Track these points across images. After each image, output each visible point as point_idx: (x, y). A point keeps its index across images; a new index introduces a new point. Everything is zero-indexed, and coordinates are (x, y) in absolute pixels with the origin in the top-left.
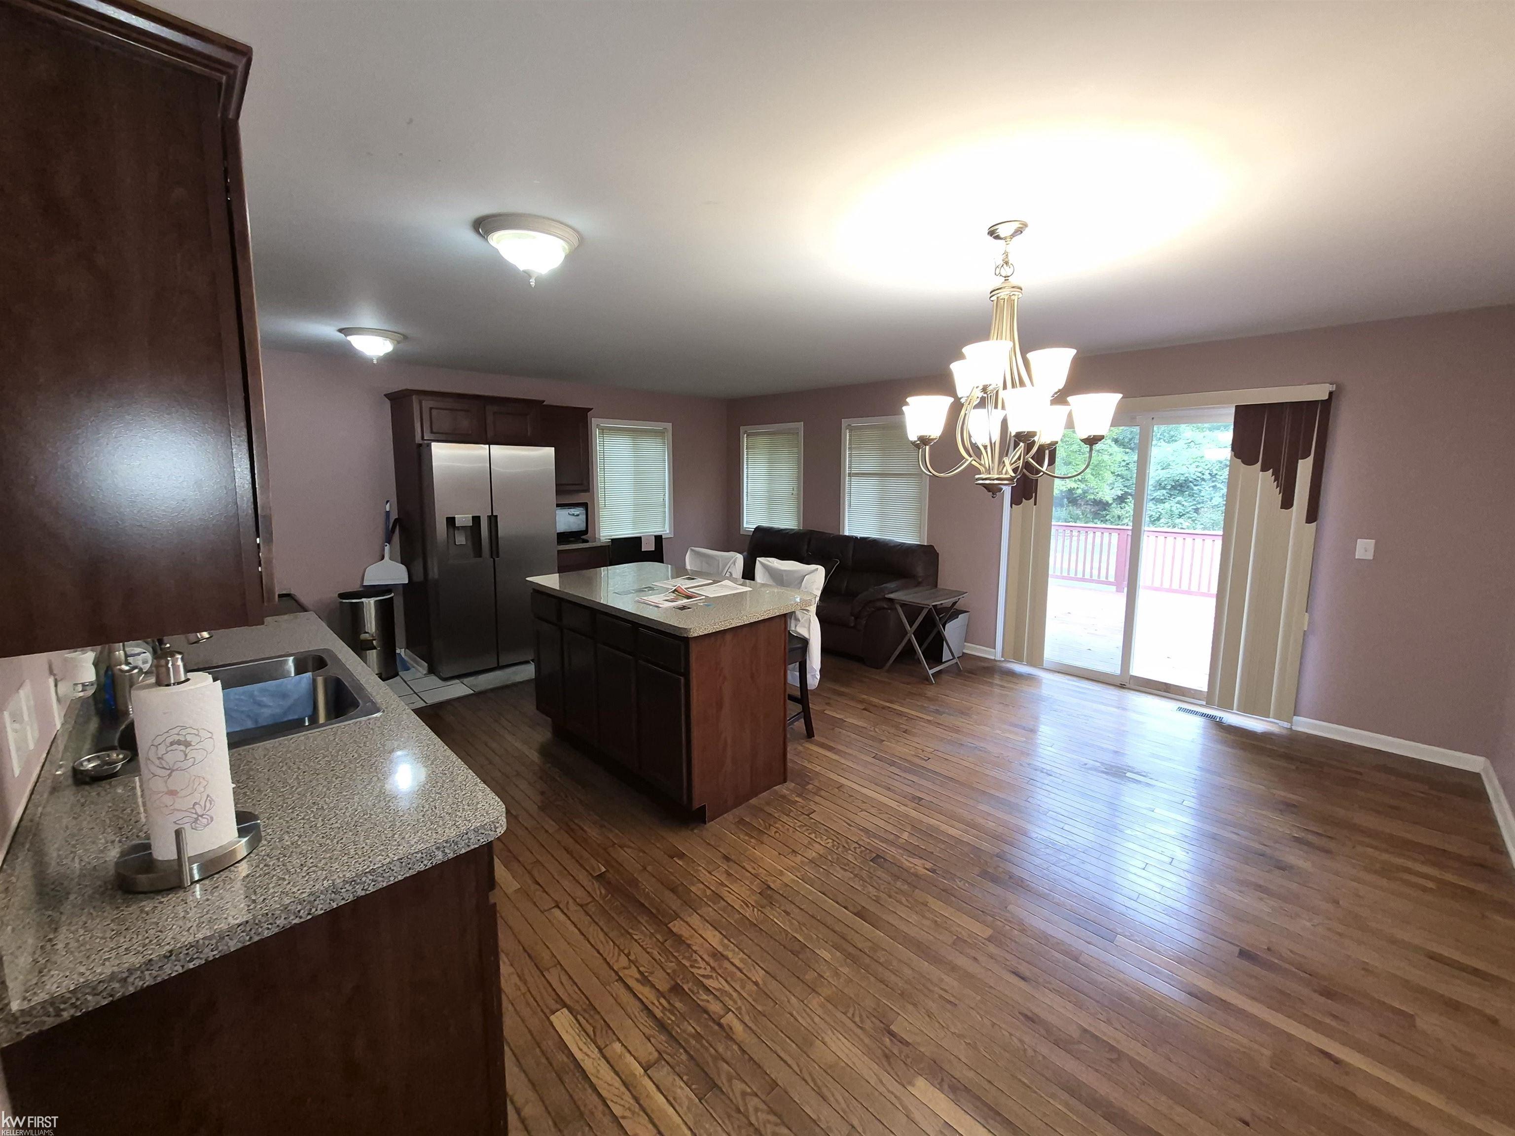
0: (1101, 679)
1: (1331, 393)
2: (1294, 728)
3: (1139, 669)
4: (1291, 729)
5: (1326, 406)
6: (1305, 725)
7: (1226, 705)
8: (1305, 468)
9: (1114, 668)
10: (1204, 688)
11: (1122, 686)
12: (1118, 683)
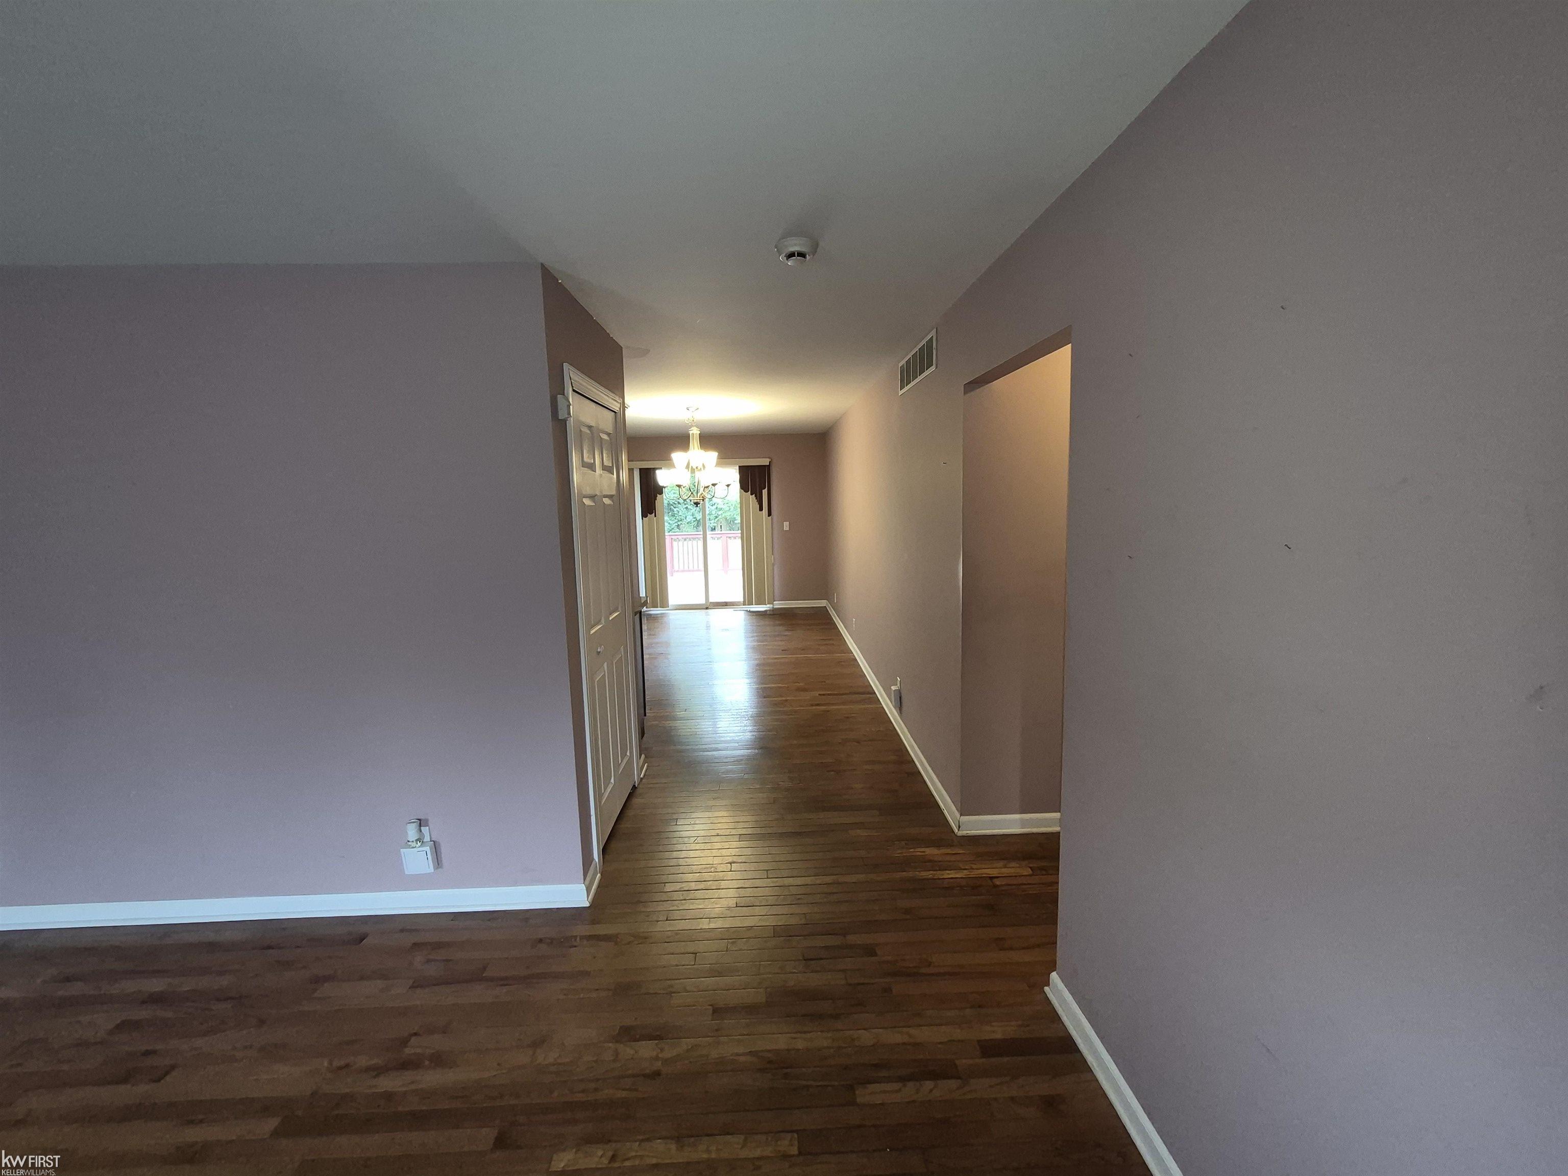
0: (699, 607)
1: (770, 462)
2: (774, 607)
3: (712, 599)
4: (773, 608)
5: (769, 466)
6: (778, 604)
7: (751, 603)
8: (765, 492)
9: (702, 601)
10: (742, 600)
11: (707, 608)
12: (705, 608)
